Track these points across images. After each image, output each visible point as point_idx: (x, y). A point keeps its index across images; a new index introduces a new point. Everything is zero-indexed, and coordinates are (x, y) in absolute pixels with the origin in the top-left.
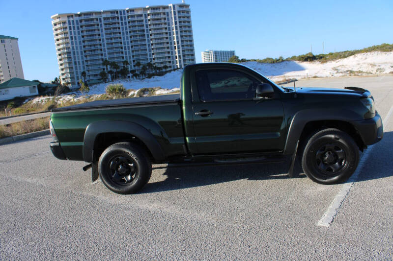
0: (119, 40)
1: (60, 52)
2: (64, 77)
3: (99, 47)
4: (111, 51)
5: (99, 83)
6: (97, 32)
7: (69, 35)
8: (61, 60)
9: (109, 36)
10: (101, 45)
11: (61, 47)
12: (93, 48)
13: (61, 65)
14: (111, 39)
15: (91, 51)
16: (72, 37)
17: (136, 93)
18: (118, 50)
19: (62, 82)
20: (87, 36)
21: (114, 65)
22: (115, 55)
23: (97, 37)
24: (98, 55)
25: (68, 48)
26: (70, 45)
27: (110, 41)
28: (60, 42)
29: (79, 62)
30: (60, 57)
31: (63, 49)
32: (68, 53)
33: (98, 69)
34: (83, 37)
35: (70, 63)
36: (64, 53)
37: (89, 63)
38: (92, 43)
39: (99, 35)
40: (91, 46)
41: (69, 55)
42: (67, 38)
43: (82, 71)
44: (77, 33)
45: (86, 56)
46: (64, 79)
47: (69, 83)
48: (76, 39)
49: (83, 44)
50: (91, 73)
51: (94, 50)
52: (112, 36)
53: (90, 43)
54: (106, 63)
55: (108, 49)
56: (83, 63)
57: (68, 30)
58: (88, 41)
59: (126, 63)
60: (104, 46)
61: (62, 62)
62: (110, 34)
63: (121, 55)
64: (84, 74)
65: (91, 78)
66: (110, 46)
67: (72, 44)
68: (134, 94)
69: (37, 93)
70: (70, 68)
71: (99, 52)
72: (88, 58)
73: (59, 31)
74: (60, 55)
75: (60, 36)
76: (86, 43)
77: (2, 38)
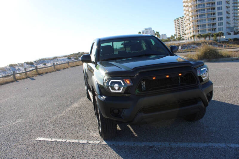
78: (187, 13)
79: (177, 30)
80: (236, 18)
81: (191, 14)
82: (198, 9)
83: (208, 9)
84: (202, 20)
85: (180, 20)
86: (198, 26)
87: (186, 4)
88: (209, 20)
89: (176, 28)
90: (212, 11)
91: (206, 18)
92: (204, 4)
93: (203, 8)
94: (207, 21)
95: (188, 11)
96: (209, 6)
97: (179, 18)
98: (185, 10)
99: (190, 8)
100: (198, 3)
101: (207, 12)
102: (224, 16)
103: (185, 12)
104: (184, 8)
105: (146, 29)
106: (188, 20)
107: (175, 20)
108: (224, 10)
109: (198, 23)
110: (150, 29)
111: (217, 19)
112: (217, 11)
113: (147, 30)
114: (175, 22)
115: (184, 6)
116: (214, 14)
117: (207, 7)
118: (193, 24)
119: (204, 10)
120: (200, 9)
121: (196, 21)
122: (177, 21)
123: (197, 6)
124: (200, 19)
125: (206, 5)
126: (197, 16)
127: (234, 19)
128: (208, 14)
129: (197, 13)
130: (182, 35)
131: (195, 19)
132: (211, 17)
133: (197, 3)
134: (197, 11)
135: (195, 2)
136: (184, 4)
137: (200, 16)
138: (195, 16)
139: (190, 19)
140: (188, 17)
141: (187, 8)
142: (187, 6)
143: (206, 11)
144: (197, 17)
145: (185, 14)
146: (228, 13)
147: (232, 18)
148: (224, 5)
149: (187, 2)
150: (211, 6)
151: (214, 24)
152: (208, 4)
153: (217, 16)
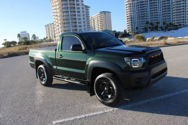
0: (156, 11)
1: (127, 18)
2: (128, 29)
3: (146, 15)
4: (152, 17)
5: (144, 33)
6: (145, 8)
7: (132, 10)
8: (128, 21)
9: (151, 10)
10: (147, 14)
11: (128, 15)
12: (143, 15)
13: (128, 24)
14: (152, 11)
15: (142, 17)
16: (133, 11)
17: (157, 38)
18: (155, 16)
19: (128, 32)
20: (141, 10)
21: (152, 24)
22: (154, 19)
23: (145, 10)
24: (145, 19)
25: (131, 16)
26: (132, 15)
27: (151, 12)
28: (128, 13)
29: (136, 22)
30: (127, 20)
31: (129, 16)
32: (131, 18)
33: (144, 25)
34: (138, 10)
35: (131, 23)
36: (129, 18)
37: (140, 23)
38: (143, 13)
39: (146, 9)
40: (142, 14)
41: (131, 19)
42: (131, 11)
43: (137, 26)
44: (136, 8)
45: (139, 20)
46: (128, 30)
47: (130, 32)
48: (135, 11)
49: (138, 14)
50: (141, 28)
51: (143, 17)
52: (153, 9)
53: (142, 13)
54: (147, 23)
55: (150, 16)
56: (138, 23)
57: (132, 7)
58: (141, 12)
59: (158, 23)
60: (148, 14)
61: (128, 22)
62: (152, 8)
63: (157, 19)
64: (137, 28)
65: (141, 30)
66: (151, 14)
67: (133, 14)
68: (156, 39)
70: (132, 25)
71: (146, 17)
72: (140, 20)
73: (128, 8)
74: (127, 19)
75: (128, 10)
76: (140, 13)
77: (105, 12)
78: (56, 21)
79: (48, 33)
80: (89, 26)
81: (59, 22)
82: (65, 18)
83: (72, 19)
84: (68, 27)
85: (50, 26)
86: (65, 31)
87: (56, 14)
88: (72, 26)
89: (47, 32)
90: (74, 21)
91: (71, 25)
92: (69, 15)
93: (68, 18)
94: (71, 27)
95: (57, 19)
96: (72, 17)
97: (49, 25)
98: (54, 18)
99: (59, 17)
100: (65, 14)
101: (71, 21)
102: (82, 24)
103: (54, 20)
104: (54, 17)
105: (22, 32)
106: (57, 26)
107: (45, 26)
108: (82, 21)
109: (65, 29)
110: (25, 32)
111: (78, 26)
112: (77, 21)
113: (23, 33)
114: (45, 27)
115: (54, 15)
116: (76, 23)
117: (71, 17)
118: (62, 29)
119: (69, 19)
120: (66, 18)
121: (63, 27)
122: (47, 27)
123: (64, 16)
124: (66, 26)
125: (70, 16)
127: (88, 27)
128: (72, 23)
129: (64, 21)
130: (52, 37)
131: (63, 26)
132: (74, 24)
133: (63, 14)
134: (64, 20)
135: (63, 13)
136: (53, 14)
137: (66, 23)
138: (63, 24)
139: (59, 26)
140: (57, 24)
141: (56, 17)
142: (57, 16)
144: (64, 24)
145: (55, 21)
146: (84, 22)
147: (86, 27)
148: (82, 17)
149: (56, 12)
150: (73, 17)
151: (76, 30)
152: (71, 15)
153: (78, 25)
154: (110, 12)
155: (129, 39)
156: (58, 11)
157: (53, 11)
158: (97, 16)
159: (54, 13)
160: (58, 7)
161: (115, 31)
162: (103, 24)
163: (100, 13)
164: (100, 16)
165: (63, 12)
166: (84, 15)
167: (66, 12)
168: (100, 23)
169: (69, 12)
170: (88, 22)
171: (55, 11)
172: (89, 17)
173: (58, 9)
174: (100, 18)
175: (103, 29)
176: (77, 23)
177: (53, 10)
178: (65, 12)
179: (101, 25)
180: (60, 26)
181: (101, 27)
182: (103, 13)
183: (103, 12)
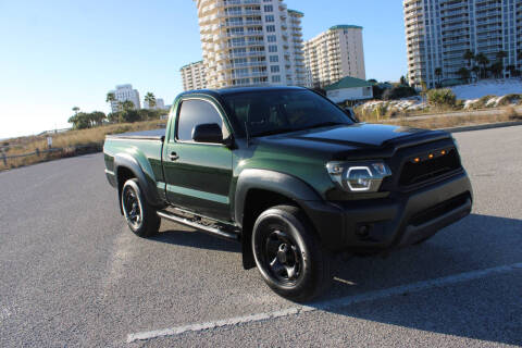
0: (497, 20)
1: (410, 42)
2: (413, 75)
3: (465, 32)
4: (483, 37)
5: (459, 84)
6: (464, 11)
7: (423, 19)
8: (411, 52)
9: (482, 16)
10: (467, 29)
11: (413, 34)
12: (456, 34)
13: (411, 59)
14: (485, 19)
15: (453, 39)
16: (427, 21)
17: (497, 101)
18: (493, 36)
19: (410, 82)
20: (449, 17)
21: (482, 58)
22: (489, 44)
23: (464, 17)
24: (462, 44)
25: (421, 36)
26: (424, 32)
27: (483, 23)
28: (412, 28)
29: (434, 55)
30: (410, 49)
31: (414, 37)
32: (421, 43)
33: (460, 63)
34: (443, 19)
35: (422, 57)
36: (415, 44)
37: (448, 56)
38: (457, 27)
39: (467, 15)
40: (453, 31)
41: (422, 46)
42: (421, 23)
43: (438, 66)
44: (434, 15)
45: (445, 47)
46: (412, 78)
47: (418, 84)
48: (432, 22)
49: (442, 29)
50: (450, 70)
51: (458, 38)
52: (487, 14)
53: (453, 28)
54: (469, 55)
55: (479, 34)
56: (440, 56)
57: (423, 12)
58: (450, 25)
59: (502, 54)
60: (473, 30)
61: (411, 55)
62: (484, 12)
63: (498, 42)
64: (438, 71)
65: (450, 77)
66: (483, 30)
67: (427, 30)
68: (494, 103)
69: (372, 96)
70: (422, 63)
71: (465, 39)
72: (448, 49)
73: (411, 14)
74: (410, 46)
75: (412, 21)
76: (447, 28)
77: (345, 28)
78: (210, 55)
80: (300, 69)
81: (218, 58)
82: (233, 47)
83: (251, 49)
84: (242, 71)
85: (193, 69)
86: (234, 82)
87: (208, 37)
88: (253, 69)
90: (259, 54)
91: (249, 66)
92: (243, 39)
93: (241, 47)
94: (250, 72)
95: (212, 50)
96: (253, 44)
97: (192, 65)
98: (204, 48)
99: (216, 45)
100: (232, 36)
101: (250, 54)
102: (281, 63)
103: (204, 53)
104: (204, 44)
105: (119, 88)
106: (213, 70)
107: (182, 70)
108: (280, 53)
109: (233, 77)
110: (128, 87)
111: (269, 69)
112: (267, 54)
113: (122, 91)
114: (182, 73)
115: (204, 40)
116: (263, 58)
117: (249, 44)
118: (224, 78)
119: (244, 50)
120: (237, 47)
121: (229, 73)
122: (186, 71)
123: (229, 40)
124: (237, 68)
125: (247, 41)
126: (231, 61)
127: (297, 71)
128: (252, 59)
129: (231, 56)
131: (227, 67)
132: (257, 64)
133: (229, 35)
134: (230, 51)
135: (227, 33)
136: (203, 36)
137: (236, 60)
138: (227, 62)
139: (217, 68)
140: (212, 64)
141: (209, 46)
142: (211, 41)
143: (248, 51)
144: (230, 64)
145: (206, 56)
146: (286, 57)
147: (293, 69)
148: (279, 43)
149: (209, 31)
150: (257, 44)
151: (265, 79)
152: (250, 39)
153: (269, 64)
154: (361, 28)
155: (415, 103)
156: (214, 27)
157: (201, 28)
158: (324, 39)
159: (202, 32)
160: (213, 17)
161: (374, 81)
162: (340, 61)
163: (331, 29)
164: (331, 40)
165: (228, 30)
166: (285, 38)
167: (237, 30)
168: (333, 60)
169: (246, 31)
170: (298, 57)
171: (207, 28)
172: (302, 41)
173: (215, 22)
174: (331, 45)
175: (341, 76)
176: (268, 58)
177: (202, 24)
178: (233, 30)
179: (334, 65)
180: (219, 68)
181: (334, 70)
182: (342, 31)
183: (339, 27)
